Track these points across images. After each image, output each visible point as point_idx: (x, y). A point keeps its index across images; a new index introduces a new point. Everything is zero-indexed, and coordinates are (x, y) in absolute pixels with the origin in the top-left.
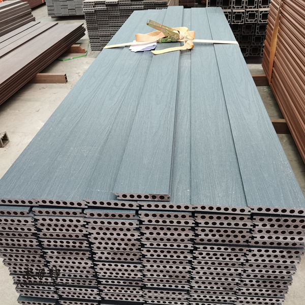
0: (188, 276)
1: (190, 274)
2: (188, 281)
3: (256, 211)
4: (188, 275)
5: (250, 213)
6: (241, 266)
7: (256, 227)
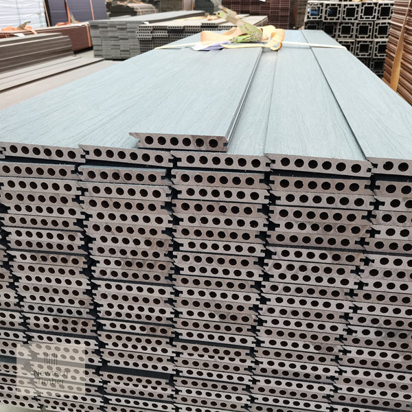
0: (254, 317)
1: (257, 312)
2: (254, 329)
3: (380, 170)
4: (253, 315)
5: (369, 175)
6: (349, 297)
7: (381, 207)
